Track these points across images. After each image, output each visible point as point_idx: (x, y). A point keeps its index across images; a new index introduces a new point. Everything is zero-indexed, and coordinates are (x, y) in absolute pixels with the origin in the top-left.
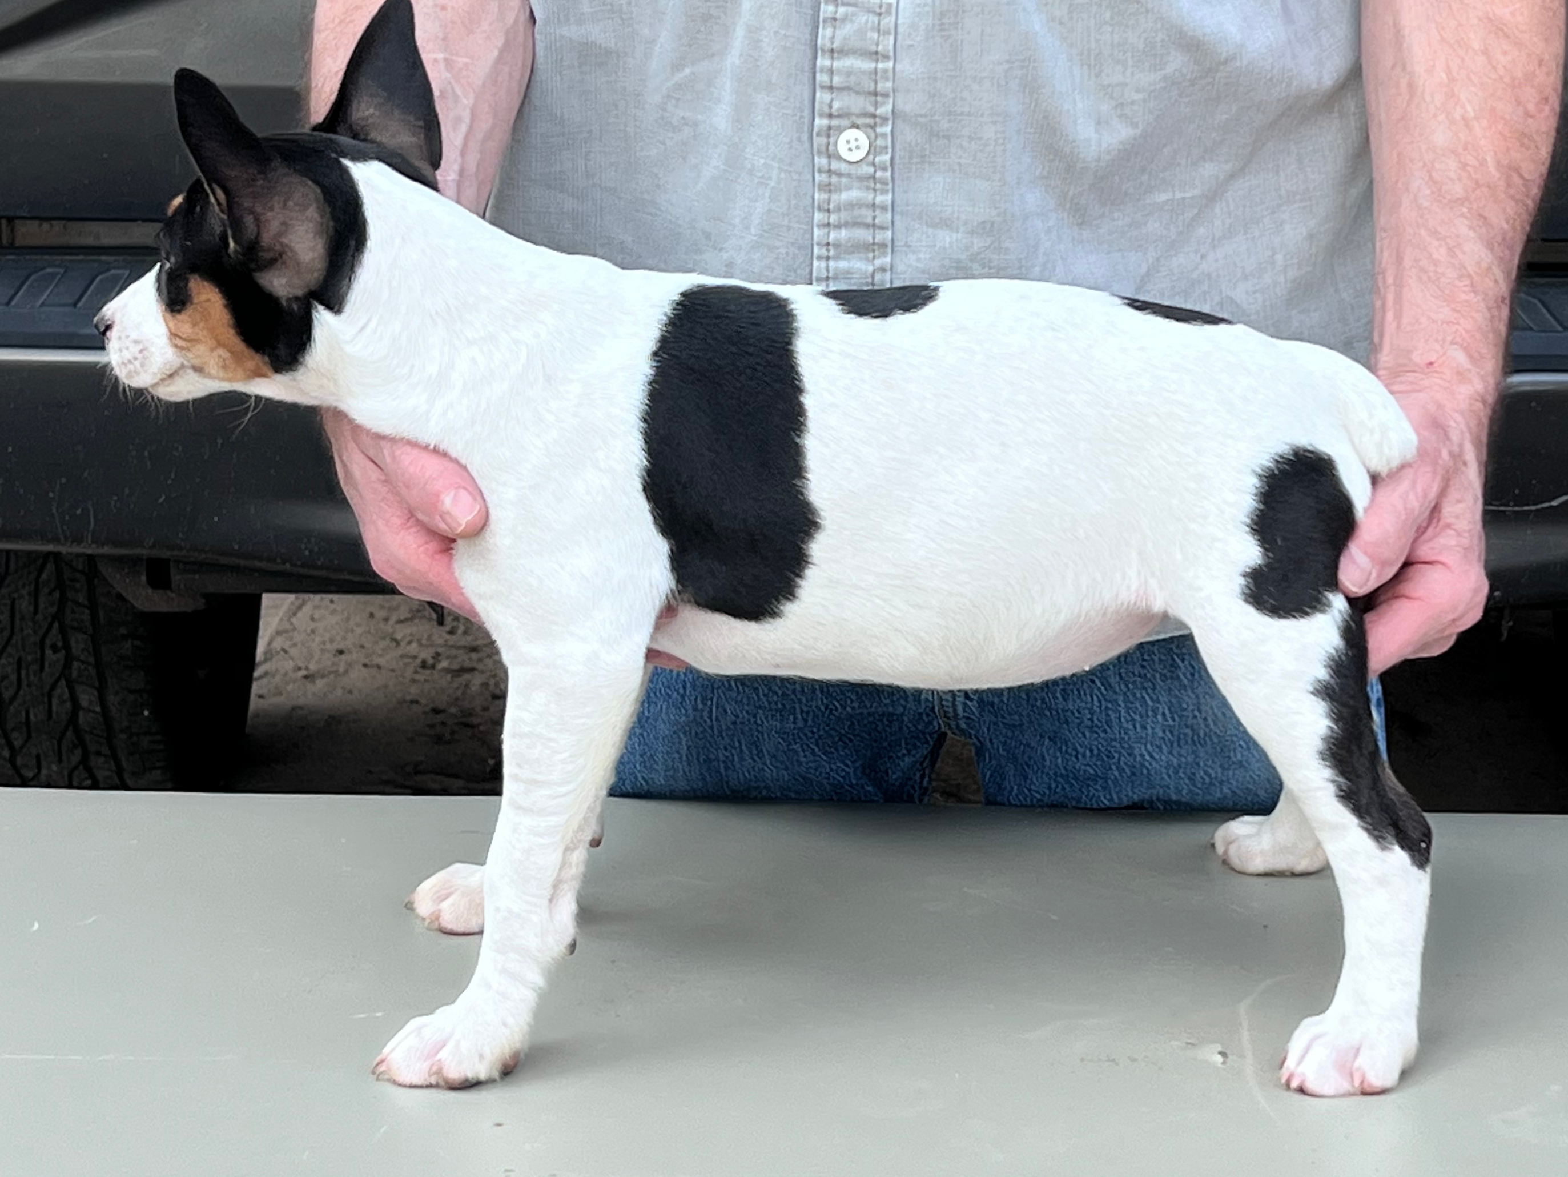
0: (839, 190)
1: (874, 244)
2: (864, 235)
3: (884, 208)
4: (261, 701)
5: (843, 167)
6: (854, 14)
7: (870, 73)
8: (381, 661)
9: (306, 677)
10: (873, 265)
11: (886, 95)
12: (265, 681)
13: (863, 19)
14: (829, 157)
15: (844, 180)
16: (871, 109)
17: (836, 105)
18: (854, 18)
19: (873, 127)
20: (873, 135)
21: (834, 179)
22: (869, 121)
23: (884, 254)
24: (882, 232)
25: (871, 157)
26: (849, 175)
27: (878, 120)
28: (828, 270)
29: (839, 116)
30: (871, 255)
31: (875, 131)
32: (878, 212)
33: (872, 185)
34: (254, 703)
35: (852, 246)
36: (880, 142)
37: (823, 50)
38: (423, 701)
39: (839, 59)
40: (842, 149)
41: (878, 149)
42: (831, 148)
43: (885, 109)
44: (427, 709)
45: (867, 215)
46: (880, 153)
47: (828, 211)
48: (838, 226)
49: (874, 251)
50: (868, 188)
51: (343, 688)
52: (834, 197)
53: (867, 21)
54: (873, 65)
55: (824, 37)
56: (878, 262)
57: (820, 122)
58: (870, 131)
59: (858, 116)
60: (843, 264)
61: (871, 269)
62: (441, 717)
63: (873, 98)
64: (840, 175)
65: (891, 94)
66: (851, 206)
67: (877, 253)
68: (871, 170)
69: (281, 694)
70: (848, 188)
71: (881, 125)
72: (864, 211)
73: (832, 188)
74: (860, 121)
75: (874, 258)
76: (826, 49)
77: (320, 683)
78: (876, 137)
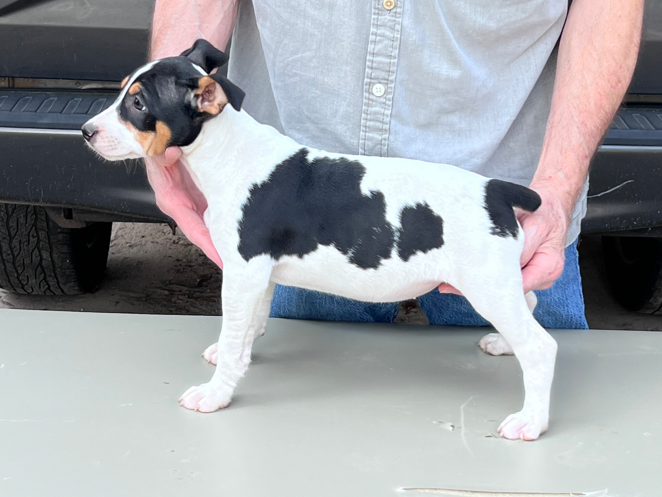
0: (372, 107)
1: (382, 129)
2: (379, 125)
3: (387, 116)
4: (113, 255)
5: (374, 98)
6: (383, 40)
7: (388, 63)
8: (158, 240)
9: (130, 246)
10: (382, 137)
11: (393, 72)
12: (114, 247)
13: (386, 42)
14: (369, 93)
15: (374, 103)
16: (387, 77)
17: (373, 75)
18: (383, 41)
19: (387, 84)
20: (386, 87)
21: (370, 102)
22: (385, 81)
23: (386, 133)
24: (385, 125)
25: (385, 96)
26: (376, 101)
27: (389, 82)
28: (365, 136)
29: (374, 79)
30: (381, 133)
31: (387, 86)
32: (385, 117)
33: (384, 106)
34: (110, 256)
35: (374, 129)
36: (389, 90)
37: (370, 53)
38: (173, 256)
39: (376, 57)
40: (374, 91)
41: (388, 93)
42: (370, 90)
43: (392, 78)
44: (175, 259)
45: (381, 117)
46: (388, 95)
47: (367, 114)
48: (370, 120)
49: (382, 132)
50: (382, 107)
51: (143, 251)
52: (370, 109)
53: (388, 43)
54: (389, 61)
55: (370, 48)
56: (383, 136)
57: (366, 80)
58: (385, 85)
59: (382, 79)
60: (371, 135)
61: (380, 138)
62: (180, 263)
63: (388, 73)
64: (373, 101)
65: (395, 72)
66: (376, 113)
67: (383, 133)
68: (384, 100)
69: (120, 252)
70: (376, 106)
71: (390, 84)
72: (380, 116)
73: (370, 105)
74: (382, 81)
75: (382, 134)
76: (371, 53)
77: (135, 249)
78: (388, 88)
